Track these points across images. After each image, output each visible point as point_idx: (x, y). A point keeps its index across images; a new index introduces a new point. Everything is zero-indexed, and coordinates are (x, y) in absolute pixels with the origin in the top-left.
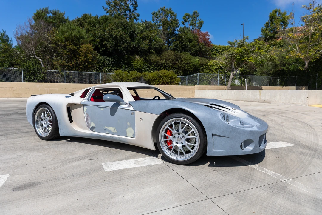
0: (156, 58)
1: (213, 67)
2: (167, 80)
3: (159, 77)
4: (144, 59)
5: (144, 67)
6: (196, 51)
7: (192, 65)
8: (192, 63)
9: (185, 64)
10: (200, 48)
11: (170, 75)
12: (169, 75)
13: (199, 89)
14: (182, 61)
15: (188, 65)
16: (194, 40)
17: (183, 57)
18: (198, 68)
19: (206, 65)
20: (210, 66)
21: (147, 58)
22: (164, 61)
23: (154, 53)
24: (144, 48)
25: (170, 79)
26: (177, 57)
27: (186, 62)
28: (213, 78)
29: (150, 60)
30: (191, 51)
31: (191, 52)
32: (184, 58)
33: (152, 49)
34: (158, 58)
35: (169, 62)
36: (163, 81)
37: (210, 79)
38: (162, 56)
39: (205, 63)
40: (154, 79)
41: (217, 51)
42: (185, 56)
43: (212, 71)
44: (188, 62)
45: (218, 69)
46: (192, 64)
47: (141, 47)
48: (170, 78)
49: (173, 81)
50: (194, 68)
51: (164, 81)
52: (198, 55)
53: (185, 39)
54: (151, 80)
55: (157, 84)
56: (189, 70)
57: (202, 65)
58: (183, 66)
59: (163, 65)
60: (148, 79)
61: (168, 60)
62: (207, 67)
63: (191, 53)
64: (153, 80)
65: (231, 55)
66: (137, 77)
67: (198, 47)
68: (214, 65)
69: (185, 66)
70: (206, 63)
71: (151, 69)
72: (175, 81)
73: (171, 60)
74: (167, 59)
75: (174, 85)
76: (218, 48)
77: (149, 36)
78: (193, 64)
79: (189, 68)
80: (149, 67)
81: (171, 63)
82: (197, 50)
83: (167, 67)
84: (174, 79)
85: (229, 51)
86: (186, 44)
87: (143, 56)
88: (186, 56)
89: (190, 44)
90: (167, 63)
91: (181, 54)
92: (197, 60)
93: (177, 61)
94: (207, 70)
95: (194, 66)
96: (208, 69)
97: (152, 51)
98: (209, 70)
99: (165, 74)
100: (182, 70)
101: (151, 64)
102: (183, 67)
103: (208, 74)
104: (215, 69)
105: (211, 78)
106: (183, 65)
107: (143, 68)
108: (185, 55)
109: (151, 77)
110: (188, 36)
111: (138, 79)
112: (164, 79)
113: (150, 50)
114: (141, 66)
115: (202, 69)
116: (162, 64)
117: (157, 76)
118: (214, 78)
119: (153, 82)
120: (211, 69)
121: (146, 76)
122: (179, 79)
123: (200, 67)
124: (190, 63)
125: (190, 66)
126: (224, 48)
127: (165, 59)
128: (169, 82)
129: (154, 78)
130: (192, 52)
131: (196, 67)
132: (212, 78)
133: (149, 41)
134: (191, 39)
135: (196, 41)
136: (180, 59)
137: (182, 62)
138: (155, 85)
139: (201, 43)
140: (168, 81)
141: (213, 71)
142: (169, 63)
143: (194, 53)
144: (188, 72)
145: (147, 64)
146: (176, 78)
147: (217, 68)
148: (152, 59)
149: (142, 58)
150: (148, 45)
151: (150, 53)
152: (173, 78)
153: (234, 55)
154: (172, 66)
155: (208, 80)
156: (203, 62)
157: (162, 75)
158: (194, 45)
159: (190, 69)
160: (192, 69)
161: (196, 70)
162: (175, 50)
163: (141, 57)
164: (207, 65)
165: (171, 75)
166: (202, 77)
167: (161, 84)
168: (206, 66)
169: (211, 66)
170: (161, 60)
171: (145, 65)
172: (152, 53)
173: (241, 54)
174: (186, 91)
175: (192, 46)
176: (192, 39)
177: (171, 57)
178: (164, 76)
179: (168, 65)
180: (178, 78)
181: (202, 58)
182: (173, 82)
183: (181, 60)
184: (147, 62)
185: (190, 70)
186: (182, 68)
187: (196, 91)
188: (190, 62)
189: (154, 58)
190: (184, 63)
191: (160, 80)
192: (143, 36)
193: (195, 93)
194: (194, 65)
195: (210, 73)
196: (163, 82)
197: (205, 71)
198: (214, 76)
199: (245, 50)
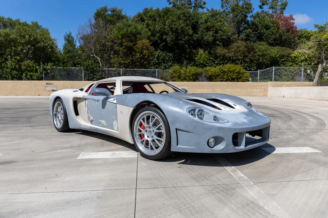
0: (222, 50)
1: (298, 58)
2: (233, 76)
3: (223, 73)
4: (208, 52)
5: (208, 62)
6: (275, 40)
7: (268, 56)
8: (268, 54)
9: (259, 56)
10: (281, 36)
11: (236, 70)
12: (235, 70)
13: (274, 86)
14: (256, 52)
15: (263, 58)
16: (272, 26)
17: (257, 48)
18: (277, 60)
20: (293, 58)
21: (212, 51)
22: (233, 53)
23: (220, 45)
24: (208, 40)
25: (236, 74)
26: (248, 49)
27: (260, 54)
28: (299, 72)
29: (216, 53)
30: (268, 39)
31: (268, 41)
32: (258, 49)
33: (218, 40)
34: (226, 51)
35: (239, 54)
36: (228, 77)
37: (293, 73)
38: (230, 48)
39: (287, 54)
40: (217, 75)
41: (307, 37)
42: (260, 46)
43: (297, 64)
44: (263, 53)
45: (306, 60)
46: (268, 55)
47: (205, 39)
48: (237, 73)
49: (240, 76)
51: (229, 77)
52: (277, 45)
53: (261, 26)
54: (213, 76)
55: (221, 81)
56: (264, 63)
57: (282, 56)
58: (256, 59)
59: (231, 59)
60: (209, 75)
61: (237, 53)
62: (289, 58)
63: (267, 43)
64: (216, 76)
65: (318, 42)
66: (197, 73)
67: (278, 35)
68: (300, 55)
69: (259, 59)
70: (289, 54)
71: (217, 64)
72: (243, 76)
73: (241, 52)
74: (236, 52)
75: (241, 82)
77: (214, 26)
78: (270, 56)
79: (265, 60)
80: (214, 62)
81: (241, 56)
82: (276, 39)
83: (236, 60)
84: (242, 74)
85: (316, 38)
86: (262, 31)
87: (207, 50)
88: (262, 47)
89: (267, 32)
90: (236, 56)
91: (255, 44)
92: (275, 51)
93: (249, 52)
94: (289, 62)
95: (271, 58)
96: (291, 61)
97: (218, 42)
98: (293, 62)
99: (230, 69)
100: (256, 63)
101: (216, 57)
102: (256, 60)
103: (291, 68)
104: (302, 61)
105: (295, 73)
106: (256, 57)
107: (207, 63)
108: (260, 45)
109: (212, 72)
110: (264, 22)
111: (198, 75)
112: (228, 75)
113: (216, 41)
114: (204, 61)
115: (283, 61)
116: (230, 57)
117: (221, 71)
119: (215, 78)
120: (296, 61)
121: (207, 71)
123: (279, 59)
124: (266, 55)
125: (266, 59)
127: (233, 51)
128: (236, 78)
129: (217, 73)
130: (269, 41)
132: (296, 73)
133: (214, 31)
134: (269, 26)
135: (275, 27)
136: (253, 51)
137: (256, 54)
138: (217, 81)
139: (283, 29)
140: (234, 77)
141: (299, 63)
142: (239, 56)
143: (273, 43)
144: (263, 65)
145: (211, 59)
146: (244, 73)
147: (304, 60)
148: (218, 52)
149: (207, 52)
150: (213, 36)
151: (216, 45)
152: (240, 74)
153: (323, 42)
154: (242, 59)
155: (291, 75)
156: (284, 53)
157: (227, 70)
158: (272, 32)
159: (265, 62)
160: (268, 61)
161: (275, 62)
162: (246, 40)
163: (205, 51)
164: (290, 57)
165: (237, 70)
166: (283, 72)
167: (226, 81)
168: (288, 57)
169: (295, 57)
170: (229, 52)
171: (210, 59)
172: (218, 45)
174: (256, 88)
175: (270, 34)
176: (269, 25)
177: (241, 49)
178: (229, 71)
179: (238, 58)
180: (248, 73)
181: (283, 48)
182: (240, 78)
183: (255, 52)
184: (212, 56)
185: (265, 63)
186: (255, 61)
187: (269, 88)
188: (266, 53)
189: (220, 50)
190: (258, 55)
191: (224, 75)
192: (207, 27)
193: (268, 91)
194: (271, 57)
195: (294, 67)
196: (227, 78)
197: (286, 64)
198: (300, 70)
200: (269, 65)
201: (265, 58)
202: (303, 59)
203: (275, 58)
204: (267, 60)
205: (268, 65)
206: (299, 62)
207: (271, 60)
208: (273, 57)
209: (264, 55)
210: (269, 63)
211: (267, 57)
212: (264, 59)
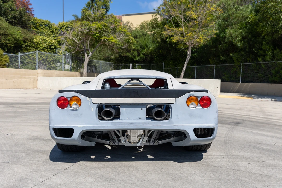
1: (40, 45)
6: (15, 18)
7: (11, 38)
8: (11, 34)
10: (21, 15)
13: (45, 75)
15: (5, 37)
18: (20, 43)
19: (30, 41)
30: (7, 15)
31: (7, 17)
39: (30, 38)
41: (34, 24)
44: (5, 32)
45: (47, 48)
46: (11, 36)
50: (15, 43)
52: (17, 24)
62: (32, 44)
63: (7, 20)
67: (18, 13)
68: (42, 42)
70: (32, 39)
72: (1, 60)
76: (35, 20)
78: (13, 37)
79: (7, 42)
92: (17, 32)
94: (32, 48)
96: (34, 47)
98: (35, 48)
104: (43, 49)
115: (26, 46)
118: (42, 61)
122: (6, 58)
123: (23, 43)
124: (8, 35)
125: (9, 40)
126: (42, 22)
130: (9, 19)
131: (17, 42)
143: (12, 21)
146: (2, 55)
147: (45, 47)
156: (27, 37)
158: (11, 8)
160: (11, 44)
164: (32, 42)
168: (31, 42)
169: (37, 43)
173: (101, 30)
174: (25, 78)
175: (8, 9)
181: (24, 30)
185: (9, 45)
187: (39, 78)
188: (9, 33)
193: (38, 82)
194: (15, 39)
197: (29, 50)
198: (42, 58)
199: (104, 26)
200: (12, 48)
201: (7, 39)
202: (45, 46)
203: (19, 41)
204: (10, 41)
205: (10, 48)
206: (41, 49)
207: (14, 42)
208: (16, 38)
209: (6, 35)
210: (13, 46)
211: (10, 38)
212: (6, 40)
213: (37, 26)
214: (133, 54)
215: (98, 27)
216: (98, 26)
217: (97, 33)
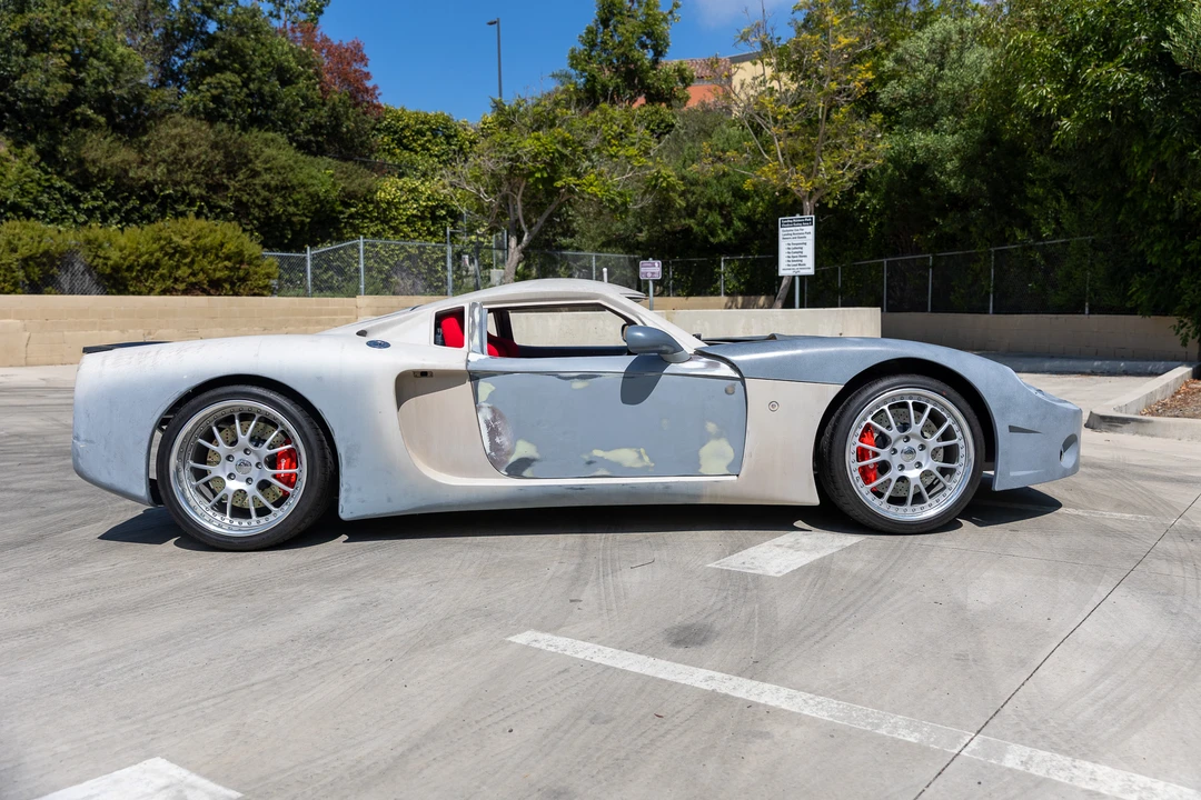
0: (110, 153)
1: (397, 209)
2: (215, 270)
3: (171, 256)
4: (38, 151)
5: (45, 198)
6: (316, 128)
7: (304, 194)
8: (303, 185)
9: (270, 190)
10: (336, 118)
11: (228, 246)
12: (222, 245)
14: (255, 174)
15: (284, 197)
16: (301, 74)
17: (257, 157)
18: (333, 210)
19: (366, 200)
20: (384, 205)
21: (63, 149)
22: (161, 169)
23: (100, 125)
24: (44, 93)
25: (226, 263)
26: (227, 155)
27: (273, 183)
28: (402, 261)
29: (81, 162)
30: (293, 125)
31: (292, 130)
32: (266, 162)
33: (85, 100)
34: (125, 154)
35: (187, 176)
36: (194, 274)
37: (387, 263)
38: (147, 144)
39: (363, 190)
40: (147, 265)
41: (395, 132)
42: (268, 151)
43: (396, 231)
44: (284, 180)
45: (422, 218)
46: (302, 189)
47: (25, 85)
48: (228, 258)
49: (241, 273)
50: (317, 211)
51: (201, 276)
52: (320, 151)
53: (258, 64)
54: (130, 268)
55: (164, 292)
56: (289, 222)
57: (348, 198)
58: (258, 201)
59: (152, 192)
60: (110, 263)
61: (182, 168)
62: (371, 207)
63: (291, 140)
64: (141, 271)
65: (511, 160)
66: (46, 253)
67: (325, 112)
68: (404, 198)
69: (269, 202)
70: (369, 191)
71: (90, 213)
72: (256, 273)
73: (198, 167)
74: (174, 163)
75: (247, 295)
76: (399, 119)
77: (63, 31)
78: (308, 194)
79: (291, 209)
80: (75, 201)
81: (198, 185)
82: (321, 126)
83: (176, 201)
84: (250, 264)
85: (499, 145)
86: (266, 88)
87: (33, 140)
88: (273, 151)
89: (289, 95)
90: (176, 184)
91: (246, 137)
92: (323, 176)
93: (231, 171)
94: (372, 221)
95: (313, 203)
96: (377, 218)
97: (90, 112)
98: (382, 222)
99: (202, 242)
100: (258, 219)
101: (85, 181)
102: (259, 207)
103: (378, 242)
104: (410, 221)
105: (391, 262)
106: (258, 195)
107: (39, 205)
108: (267, 143)
109: (126, 252)
110: (270, 52)
111: (52, 264)
112: (196, 267)
113: (79, 105)
114: (24, 192)
115: (351, 216)
116: (148, 186)
117: (162, 248)
118: (406, 264)
119: (137, 278)
120: (390, 220)
121: (100, 246)
122: (271, 265)
123: (340, 208)
124: (293, 187)
125: (296, 204)
126: (423, 123)
127: (164, 161)
128: (225, 281)
129: (145, 257)
130: (299, 135)
131: (322, 206)
132: (395, 264)
133: (68, 58)
134: (289, 70)
135: (310, 78)
136: (245, 164)
137: (257, 181)
138: (149, 294)
139: (338, 93)
140: (218, 275)
141: (401, 227)
142: (187, 184)
143: (310, 141)
144: (284, 229)
145: (58, 184)
146: (257, 258)
147: (413, 216)
148: (92, 155)
149: (30, 149)
150: (65, 79)
151: (75, 124)
152: (241, 262)
153: (525, 163)
154: (202, 198)
155: (380, 272)
156: (353, 187)
157: (187, 242)
158: (304, 98)
159: (295, 215)
160: (304, 215)
161: (325, 223)
162: (212, 117)
163: (19, 145)
164: (371, 201)
165: (230, 247)
167: (185, 292)
168: (368, 203)
169: (388, 203)
170: (143, 162)
171: (52, 186)
172: (87, 123)
173: (552, 159)
174: (319, 322)
175: (296, 104)
176: (291, 69)
177: (195, 152)
178: (197, 250)
179: (185, 194)
180: (272, 258)
181: (346, 165)
182: (243, 280)
183: (252, 170)
184: (60, 174)
185: (295, 219)
186: (256, 212)
188: (295, 182)
189: (102, 150)
190: (266, 186)
191: (178, 267)
192: (27, 28)
194: (314, 197)
195: (387, 238)
196: (193, 279)
197: (363, 228)
198: (406, 251)
199: (565, 143)
200: (307, 228)
201: (290, 200)
202: (415, 212)
203: (328, 202)
204: (301, 207)
205: (302, 229)
206: (403, 223)
207: (313, 208)
208: (319, 197)
209: (286, 188)
210: (308, 220)
211: (299, 196)
212: (289, 204)
213: (405, 137)
214: (707, 222)
215: (542, 148)
216: (543, 145)
217: (539, 170)
